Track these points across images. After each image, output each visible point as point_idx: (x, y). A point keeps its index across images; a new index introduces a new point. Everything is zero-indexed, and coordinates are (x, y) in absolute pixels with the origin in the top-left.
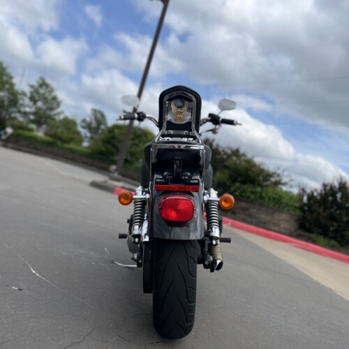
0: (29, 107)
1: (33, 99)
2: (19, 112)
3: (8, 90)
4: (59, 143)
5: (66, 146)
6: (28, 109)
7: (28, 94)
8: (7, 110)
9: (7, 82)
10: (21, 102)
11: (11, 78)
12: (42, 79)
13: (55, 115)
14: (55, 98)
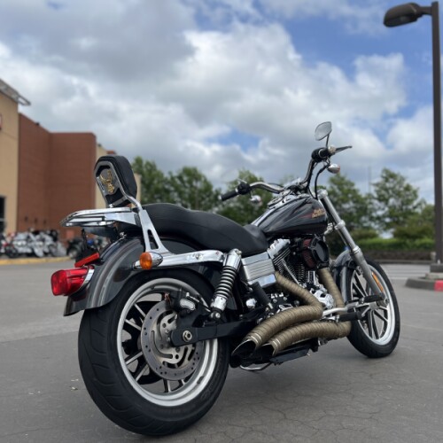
0: (380, 210)
1: (382, 199)
2: (372, 219)
3: (352, 198)
4: (408, 241)
5: (418, 242)
6: (380, 213)
7: (375, 195)
8: (358, 222)
9: (349, 191)
10: (370, 207)
11: (353, 185)
12: (386, 171)
13: (415, 208)
14: (408, 188)
